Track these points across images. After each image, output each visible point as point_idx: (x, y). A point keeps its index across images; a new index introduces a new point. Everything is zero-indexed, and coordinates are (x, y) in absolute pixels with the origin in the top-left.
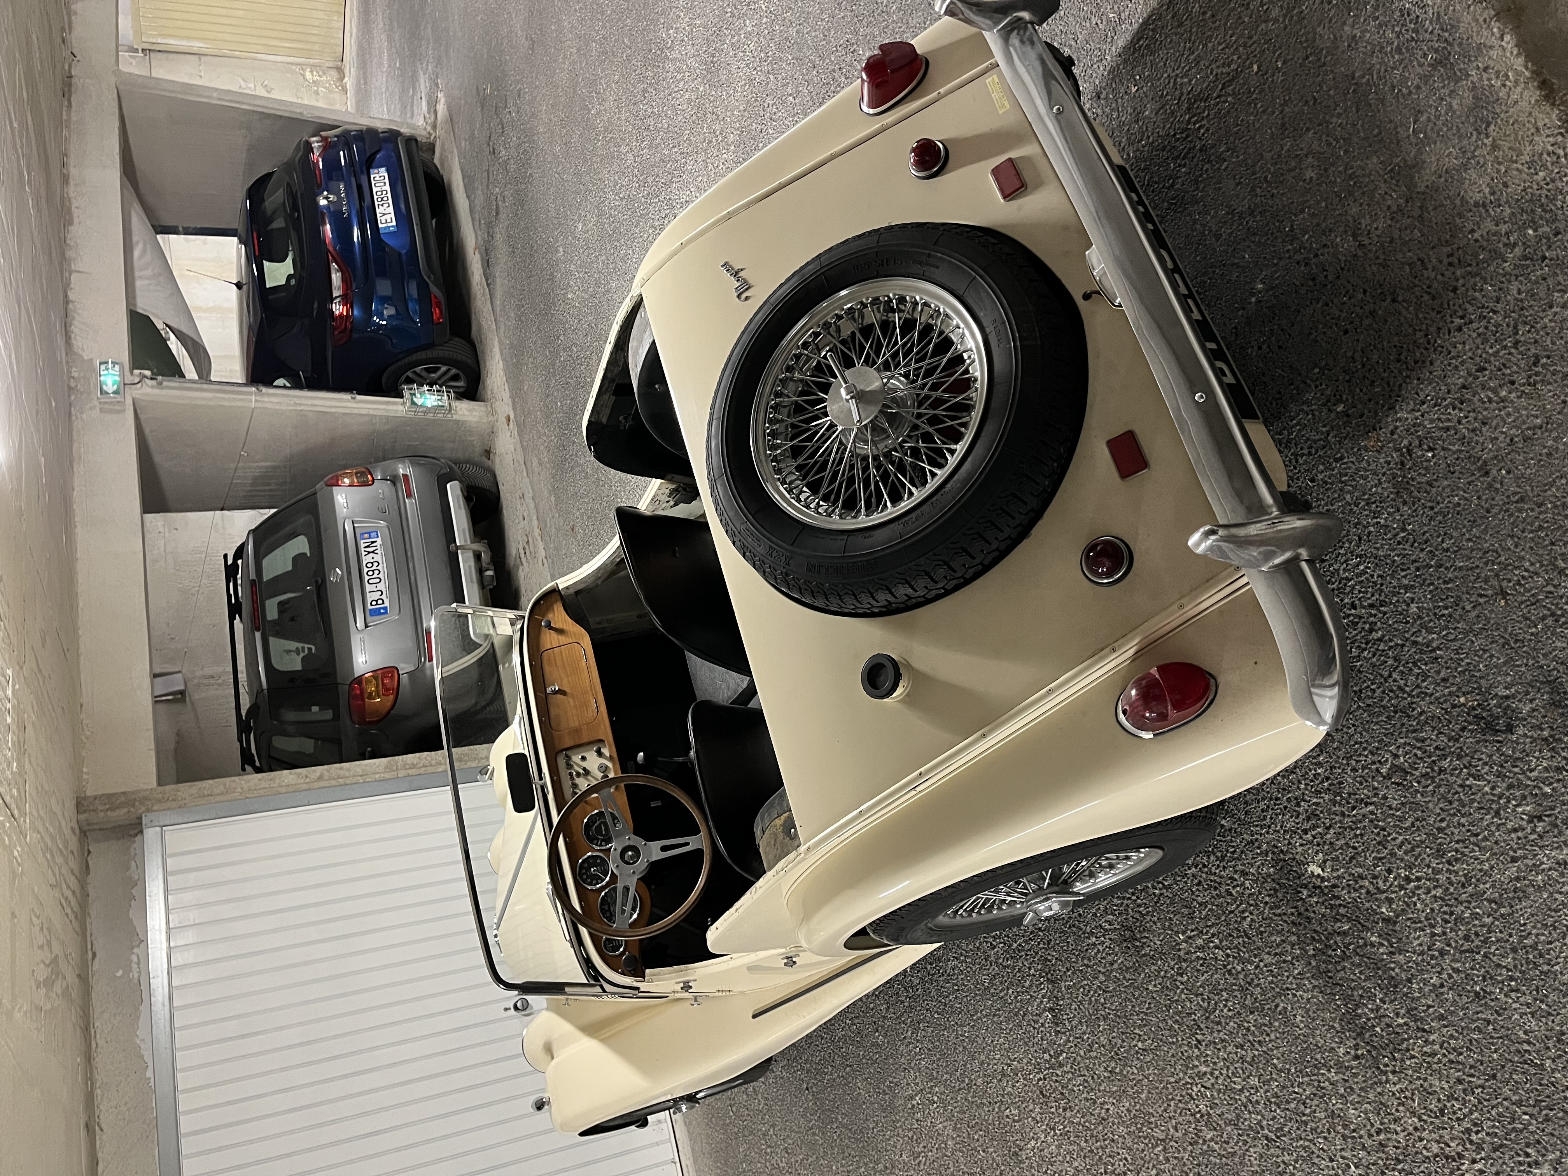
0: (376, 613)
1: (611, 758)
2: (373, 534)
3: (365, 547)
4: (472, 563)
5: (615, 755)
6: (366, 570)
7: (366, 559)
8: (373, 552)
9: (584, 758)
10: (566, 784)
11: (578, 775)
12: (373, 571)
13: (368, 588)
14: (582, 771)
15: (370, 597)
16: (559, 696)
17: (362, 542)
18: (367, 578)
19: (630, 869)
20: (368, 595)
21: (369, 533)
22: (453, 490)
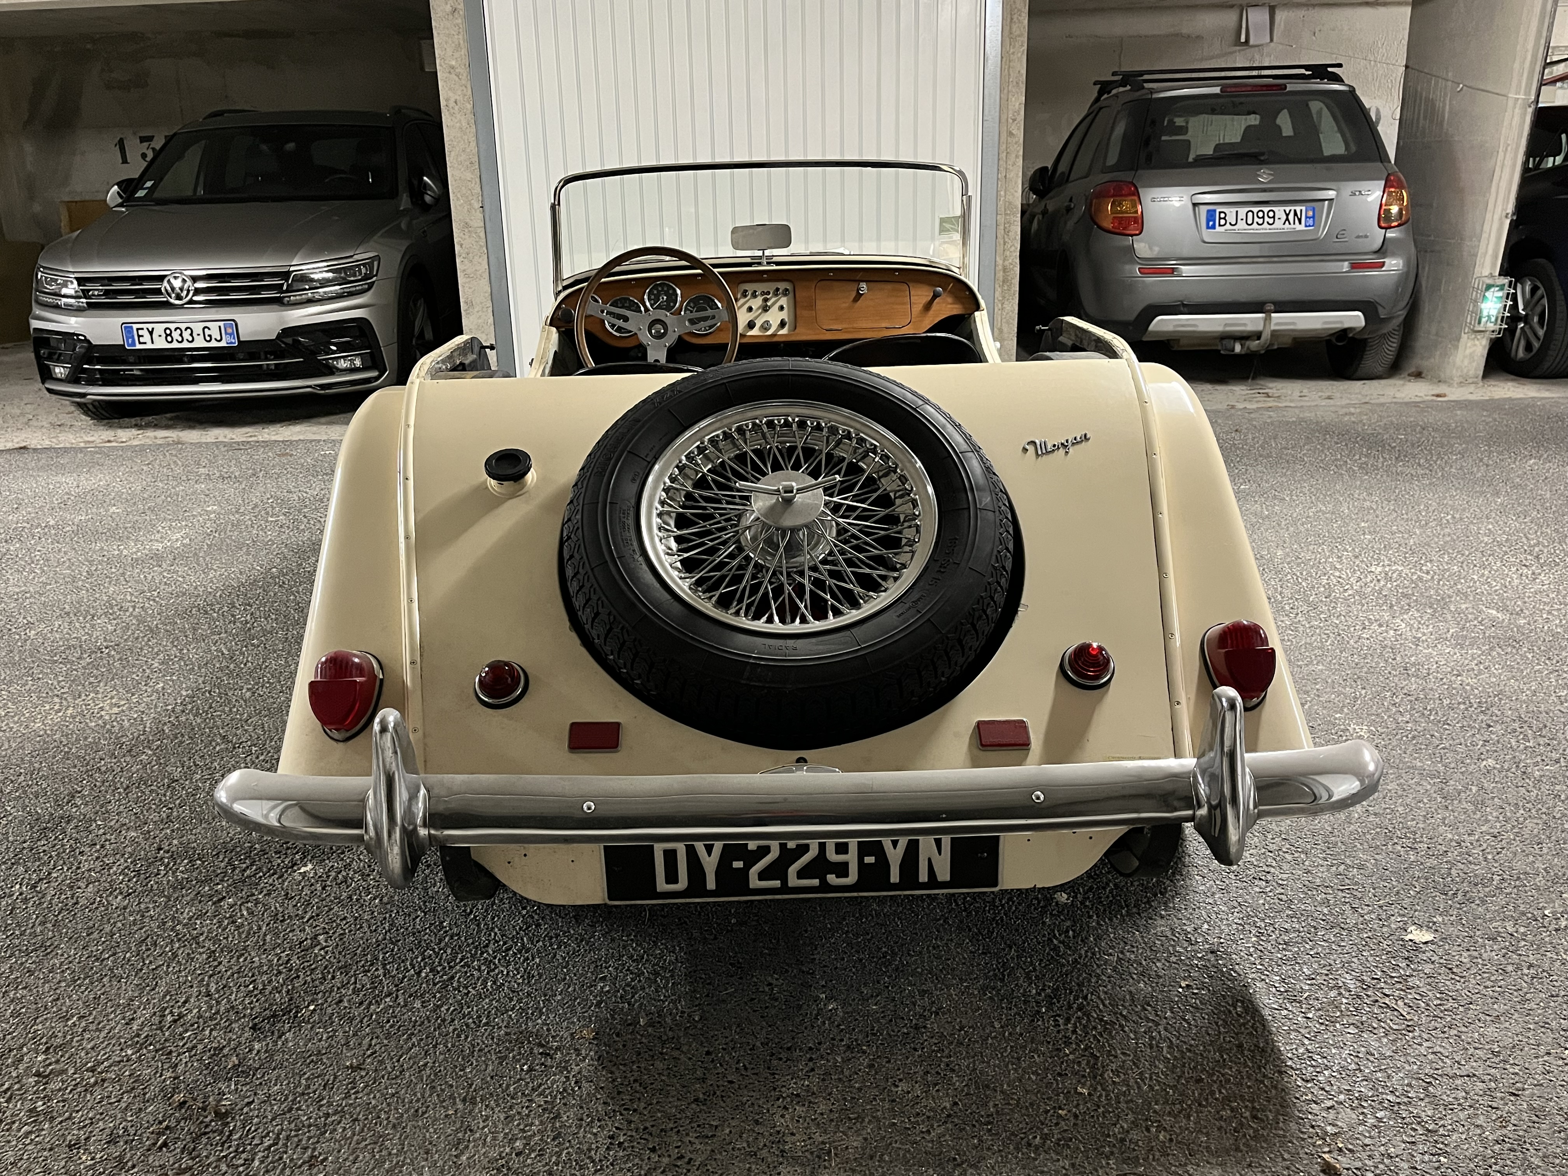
0: (1211, 215)
2: (1311, 222)
3: (1295, 211)
4: (1250, 328)
6: (1266, 210)
7: (1280, 211)
8: (1287, 219)
9: (781, 308)
10: (760, 287)
11: (766, 300)
12: (1263, 217)
13: (1242, 211)
15: (1231, 212)
16: (854, 294)
17: (1304, 208)
18: (1255, 210)
19: (645, 328)
20: (1234, 210)
21: (1313, 217)
22: (1354, 319)
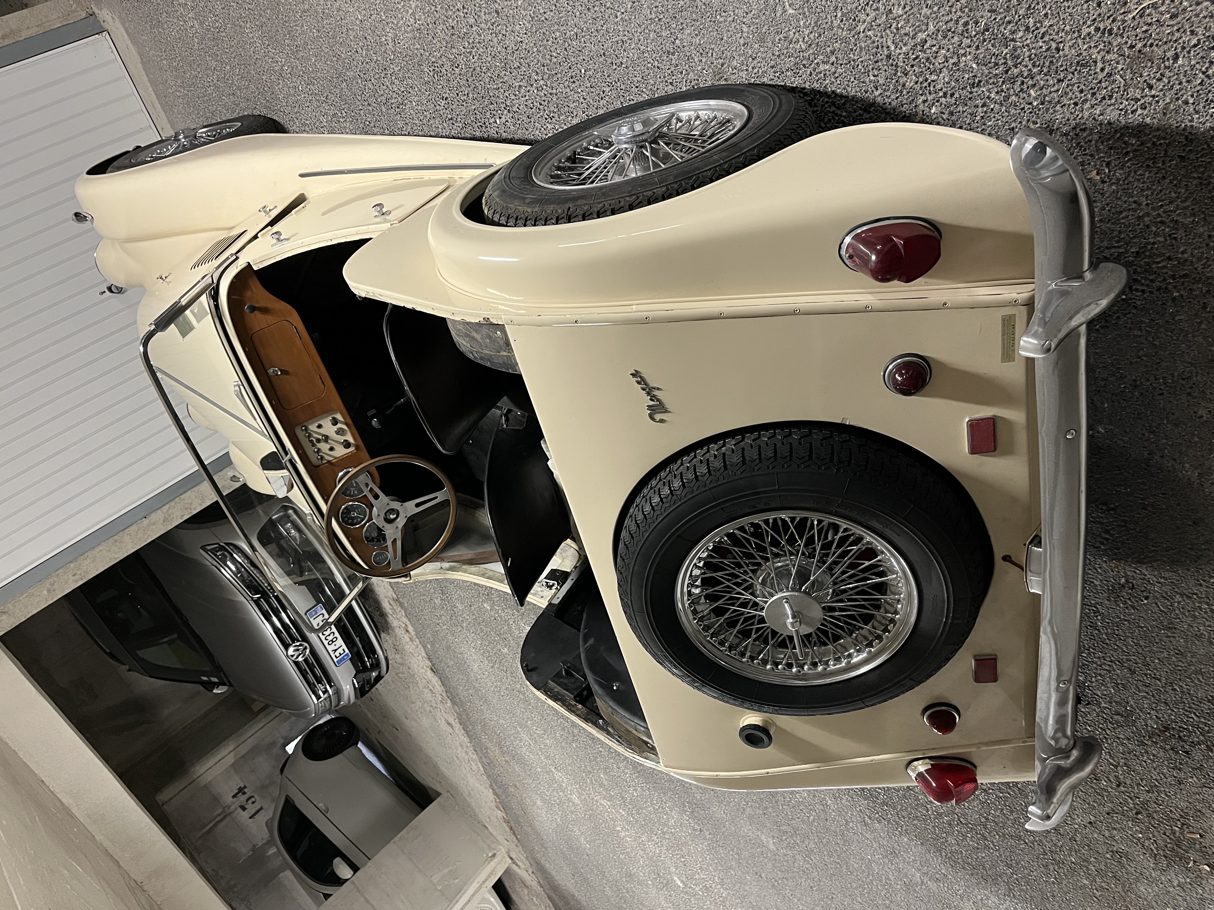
1: (347, 424)
5: (350, 421)
9: (320, 426)
10: (310, 451)
11: (319, 441)
14: (320, 437)
19: (394, 526)
